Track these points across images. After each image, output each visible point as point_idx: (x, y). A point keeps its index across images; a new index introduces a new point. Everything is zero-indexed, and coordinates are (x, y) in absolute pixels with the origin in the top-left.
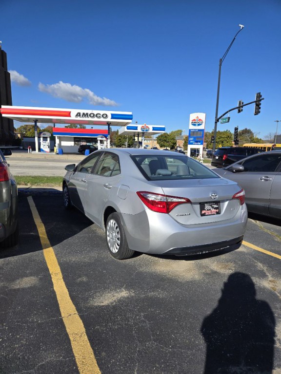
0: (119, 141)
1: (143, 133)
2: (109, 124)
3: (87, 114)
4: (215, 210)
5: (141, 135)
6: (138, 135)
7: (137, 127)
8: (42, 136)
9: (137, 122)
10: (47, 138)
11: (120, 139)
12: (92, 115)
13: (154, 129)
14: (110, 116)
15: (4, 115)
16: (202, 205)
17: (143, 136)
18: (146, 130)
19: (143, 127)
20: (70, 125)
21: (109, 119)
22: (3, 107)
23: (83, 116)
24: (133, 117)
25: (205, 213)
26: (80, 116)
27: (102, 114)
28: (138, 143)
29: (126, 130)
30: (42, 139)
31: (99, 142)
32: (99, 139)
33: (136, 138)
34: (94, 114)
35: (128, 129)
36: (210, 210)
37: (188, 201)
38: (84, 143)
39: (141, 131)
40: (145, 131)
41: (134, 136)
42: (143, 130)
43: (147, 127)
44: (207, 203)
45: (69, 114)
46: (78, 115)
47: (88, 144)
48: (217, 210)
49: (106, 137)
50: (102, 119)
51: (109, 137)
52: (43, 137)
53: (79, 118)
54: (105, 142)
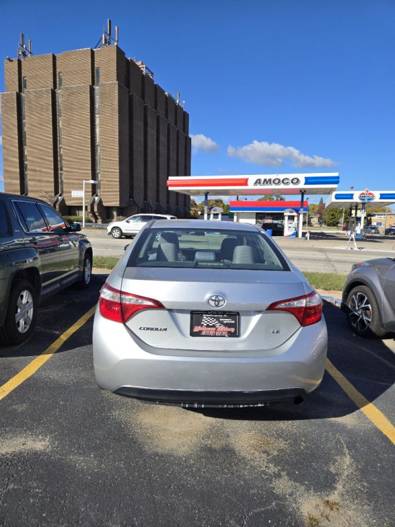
0: (331, 217)
1: (363, 204)
2: (303, 192)
3: (270, 180)
4: (227, 329)
5: (360, 206)
6: (356, 207)
7: (352, 195)
8: (212, 212)
9: (352, 188)
10: (217, 214)
11: (332, 215)
12: (277, 181)
13: (382, 196)
14: (303, 181)
15: (170, 188)
16: (196, 316)
17: (363, 208)
18: (368, 199)
19: (363, 194)
20: (263, 196)
21: (302, 185)
22: (170, 178)
23: (264, 183)
24: (340, 180)
25: (200, 332)
26: (260, 183)
27: (291, 179)
28: (354, 220)
29: (334, 200)
30: (212, 216)
31: (286, 218)
32: (287, 213)
33: (353, 212)
34: (279, 180)
35: (336, 198)
36: (214, 326)
37: (158, 305)
38: (269, 221)
39: (360, 201)
40: (366, 201)
41: (351, 209)
42: (364, 199)
43: (370, 194)
44: (207, 312)
45: (245, 182)
46: (258, 182)
47: (275, 222)
48: (233, 330)
49: (297, 211)
50: (291, 186)
51: (302, 211)
52: (214, 215)
53: (258, 187)
54: (296, 219)
